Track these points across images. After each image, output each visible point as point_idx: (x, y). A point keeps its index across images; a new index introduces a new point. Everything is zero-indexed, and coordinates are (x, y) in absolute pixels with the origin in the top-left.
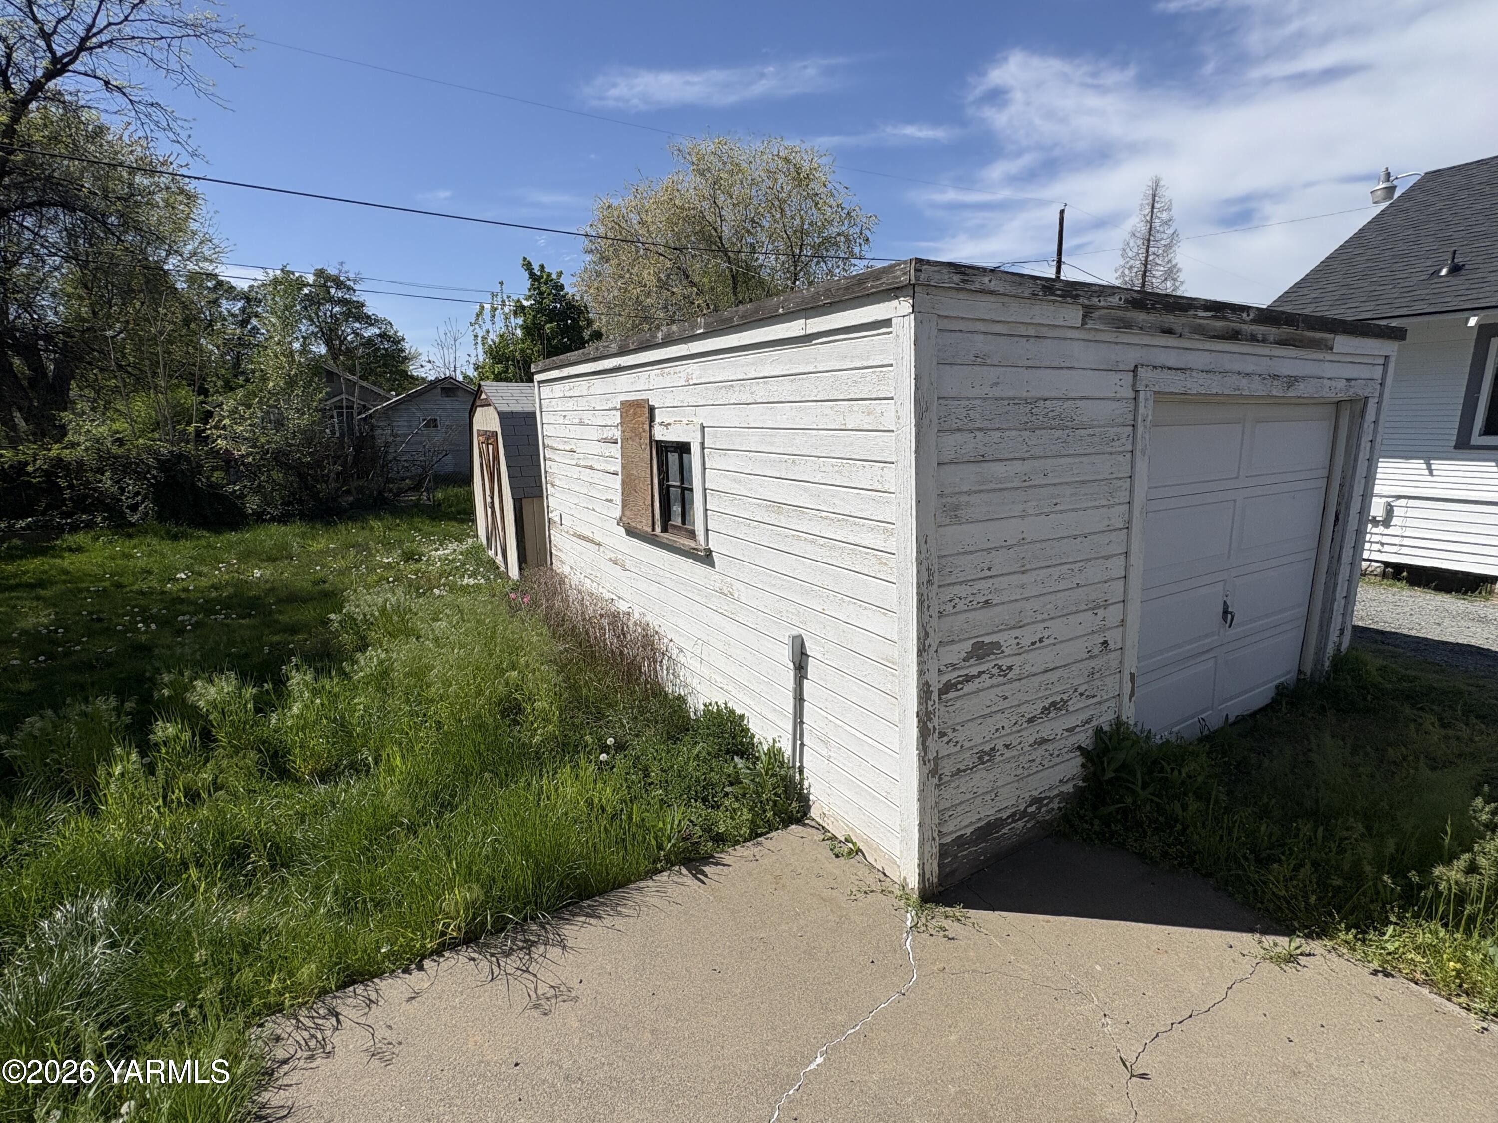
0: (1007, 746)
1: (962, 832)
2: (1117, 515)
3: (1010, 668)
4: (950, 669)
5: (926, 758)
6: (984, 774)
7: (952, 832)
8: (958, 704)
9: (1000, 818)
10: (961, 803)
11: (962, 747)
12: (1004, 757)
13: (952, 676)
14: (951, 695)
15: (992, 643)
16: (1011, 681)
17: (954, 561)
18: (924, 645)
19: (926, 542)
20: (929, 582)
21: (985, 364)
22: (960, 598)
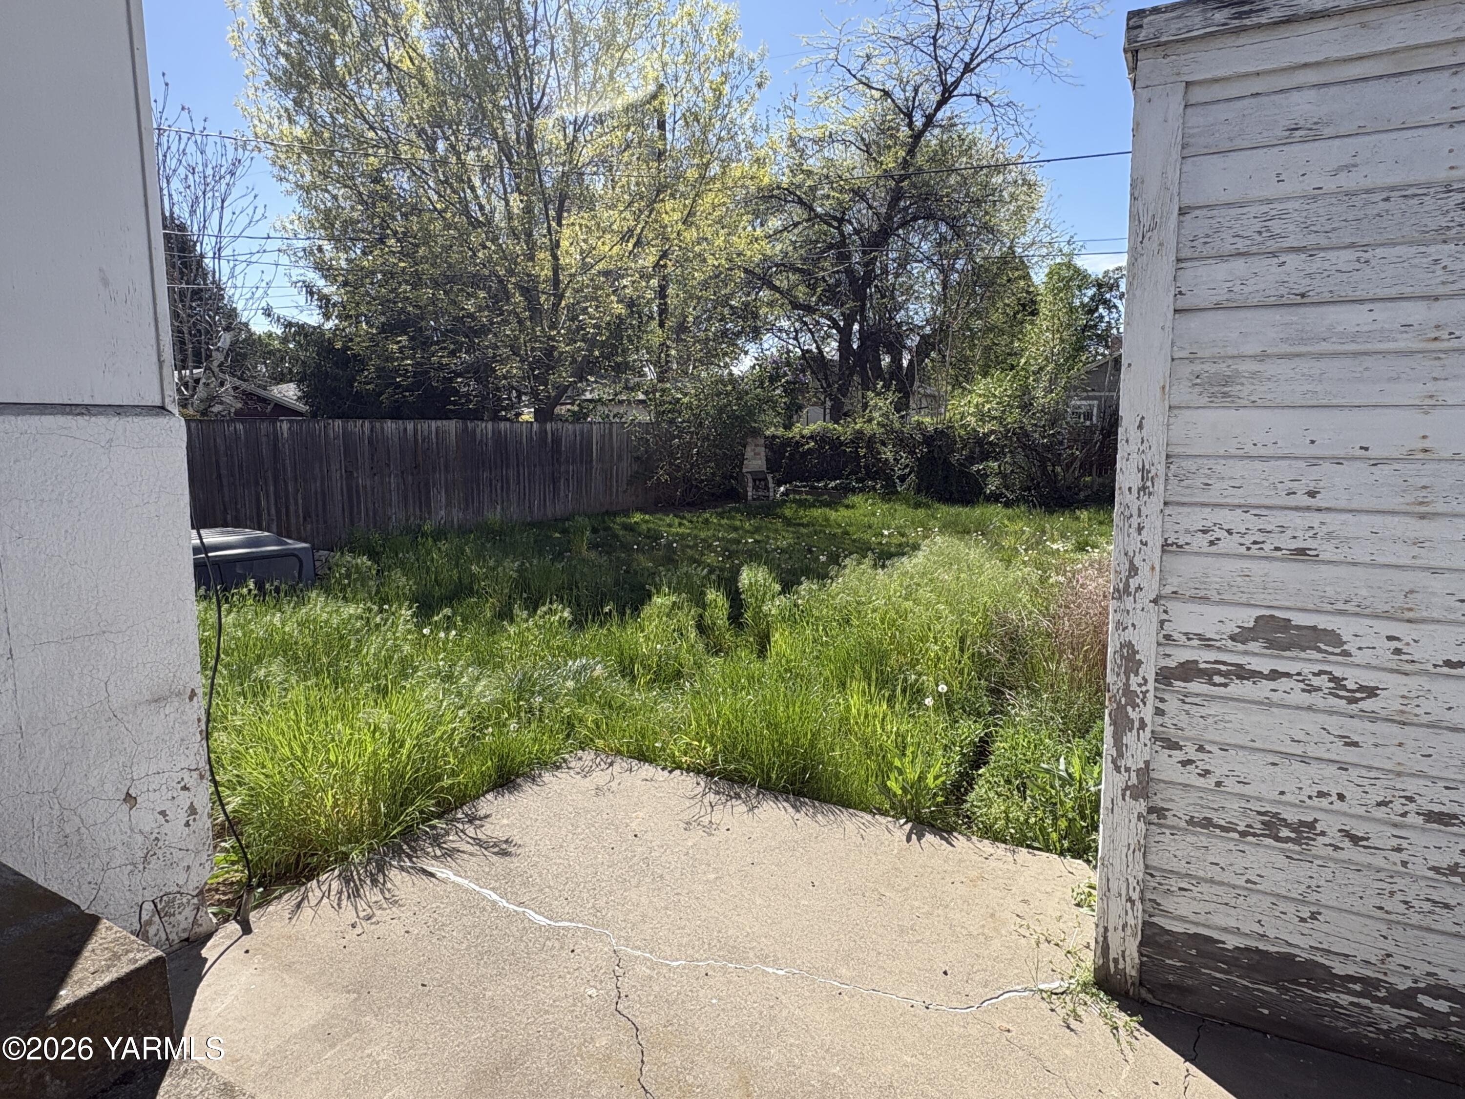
0: (1355, 840)
1: (1215, 935)
3: (1371, 692)
4: (1196, 643)
5: (1120, 763)
6: (1281, 860)
7: (1182, 919)
8: (1214, 709)
9: (1327, 969)
10: (1212, 881)
11: (1218, 784)
12: (1340, 855)
13: (1204, 657)
14: (1196, 686)
15: (1314, 628)
16: (1373, 717)
17: (1218, 468)
18: (1128, 585)
19: (1140, 427)
20: (1143, 488)
21: (1317, 138)
22: (1229, 532)
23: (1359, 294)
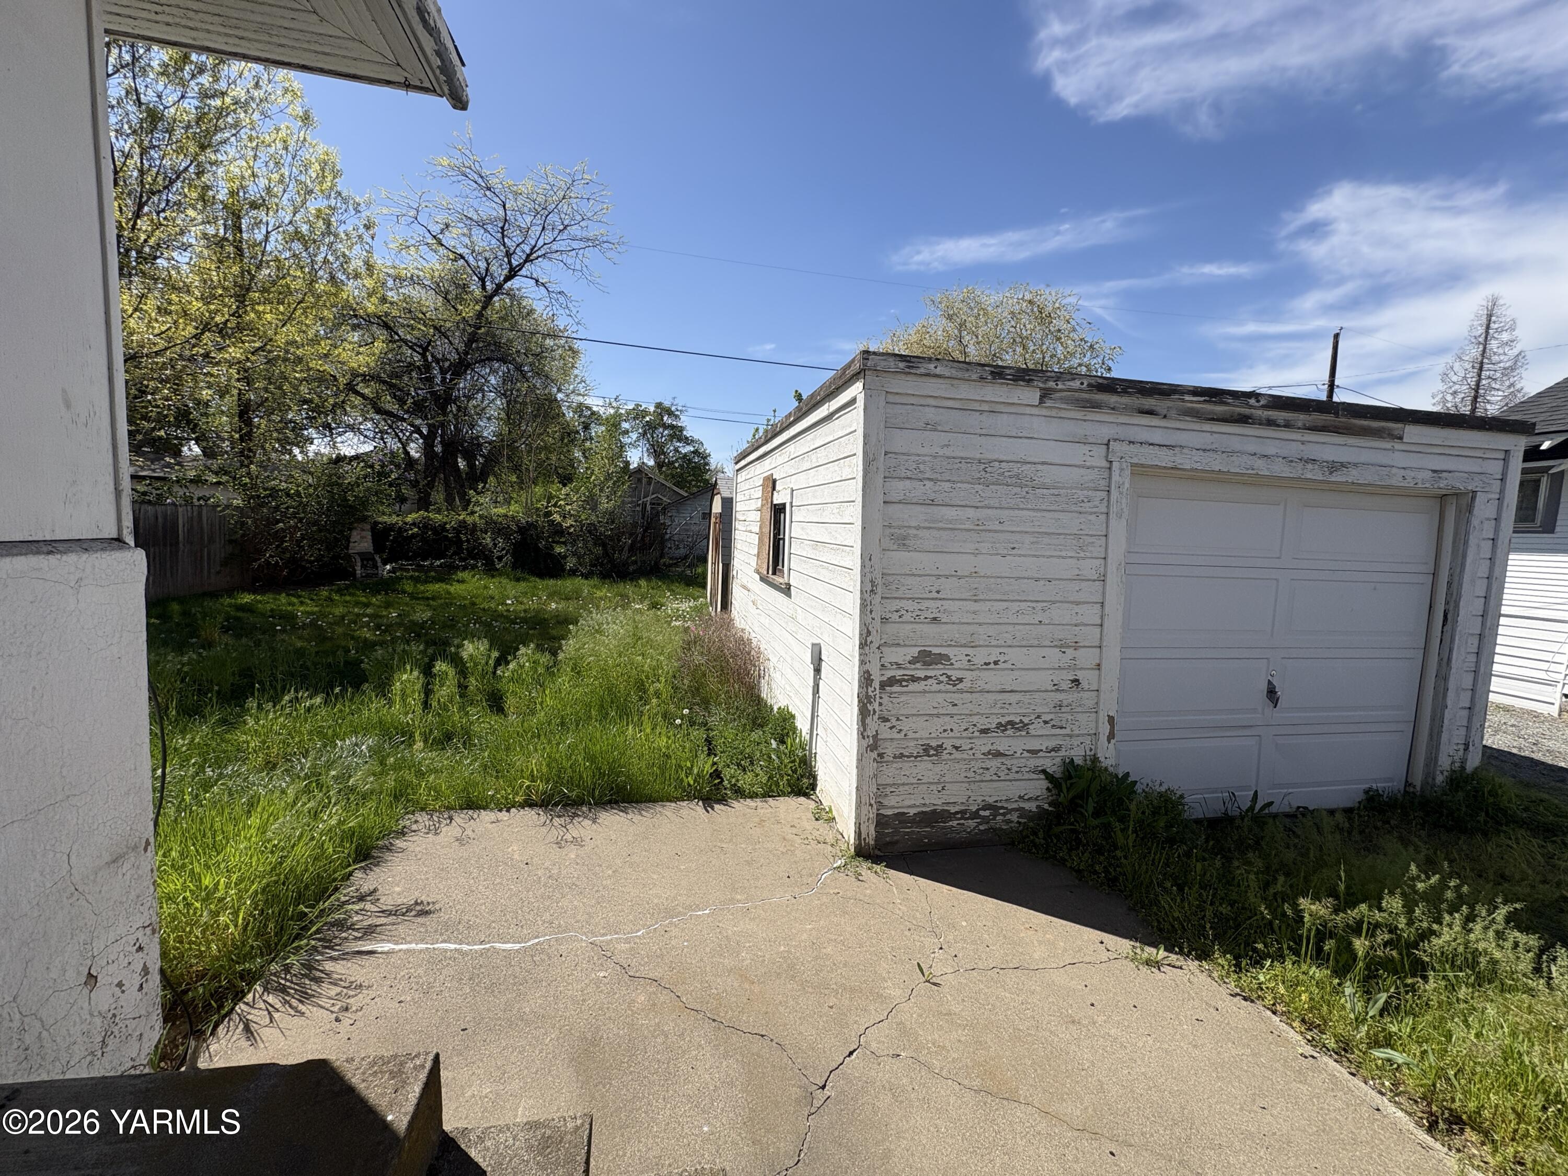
0: (957, 748)
1: (906, 811)
2: (1090, 568)
3: (960, 680)
4: (895, 667)
5: (865, 734)
6: (930, 766)
7: (893, 807)
8: (903, 698)
9: (948, 811)
10: (903, 784)
11: (905, 735)
12: (953, 757)
13: (898, 673)
14: (896, 688)
15: (940, 654)
16: (962, 692)
17: (902, 580)
18: (866, 641)
19: (870, 559)
20: (872, 591)
21: (935, 430)
22: (907, 611)
23: (952, 503)
